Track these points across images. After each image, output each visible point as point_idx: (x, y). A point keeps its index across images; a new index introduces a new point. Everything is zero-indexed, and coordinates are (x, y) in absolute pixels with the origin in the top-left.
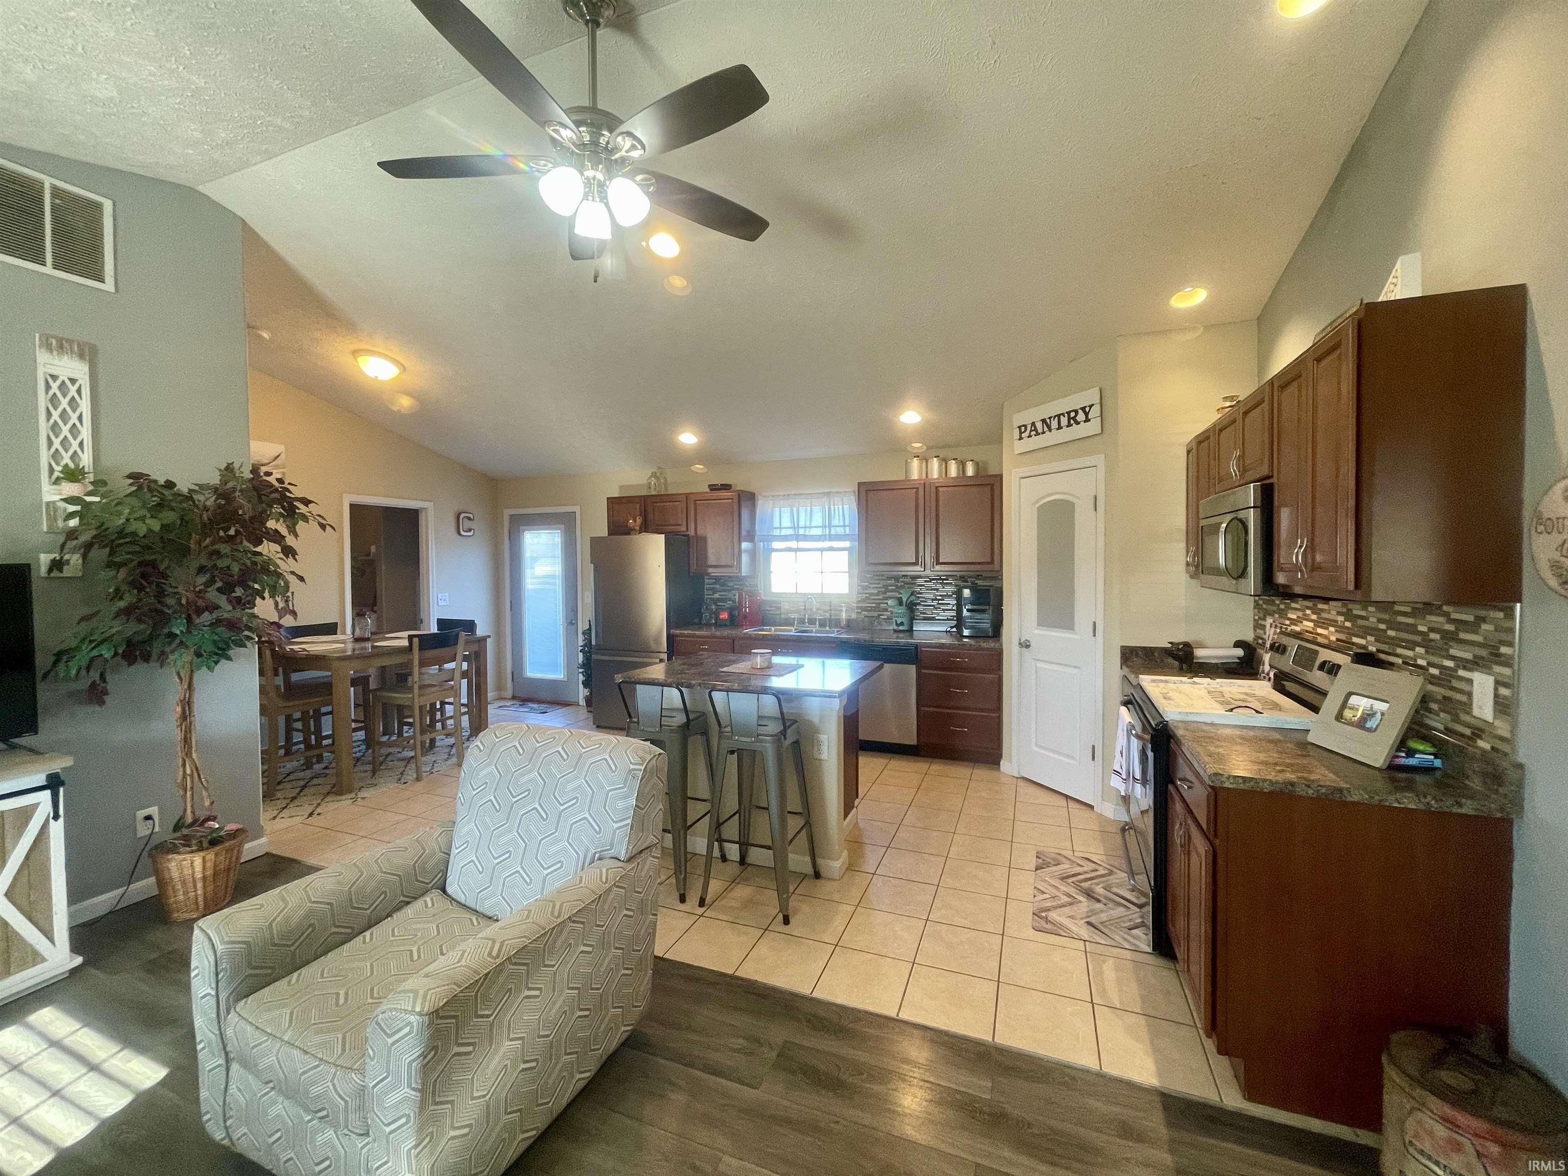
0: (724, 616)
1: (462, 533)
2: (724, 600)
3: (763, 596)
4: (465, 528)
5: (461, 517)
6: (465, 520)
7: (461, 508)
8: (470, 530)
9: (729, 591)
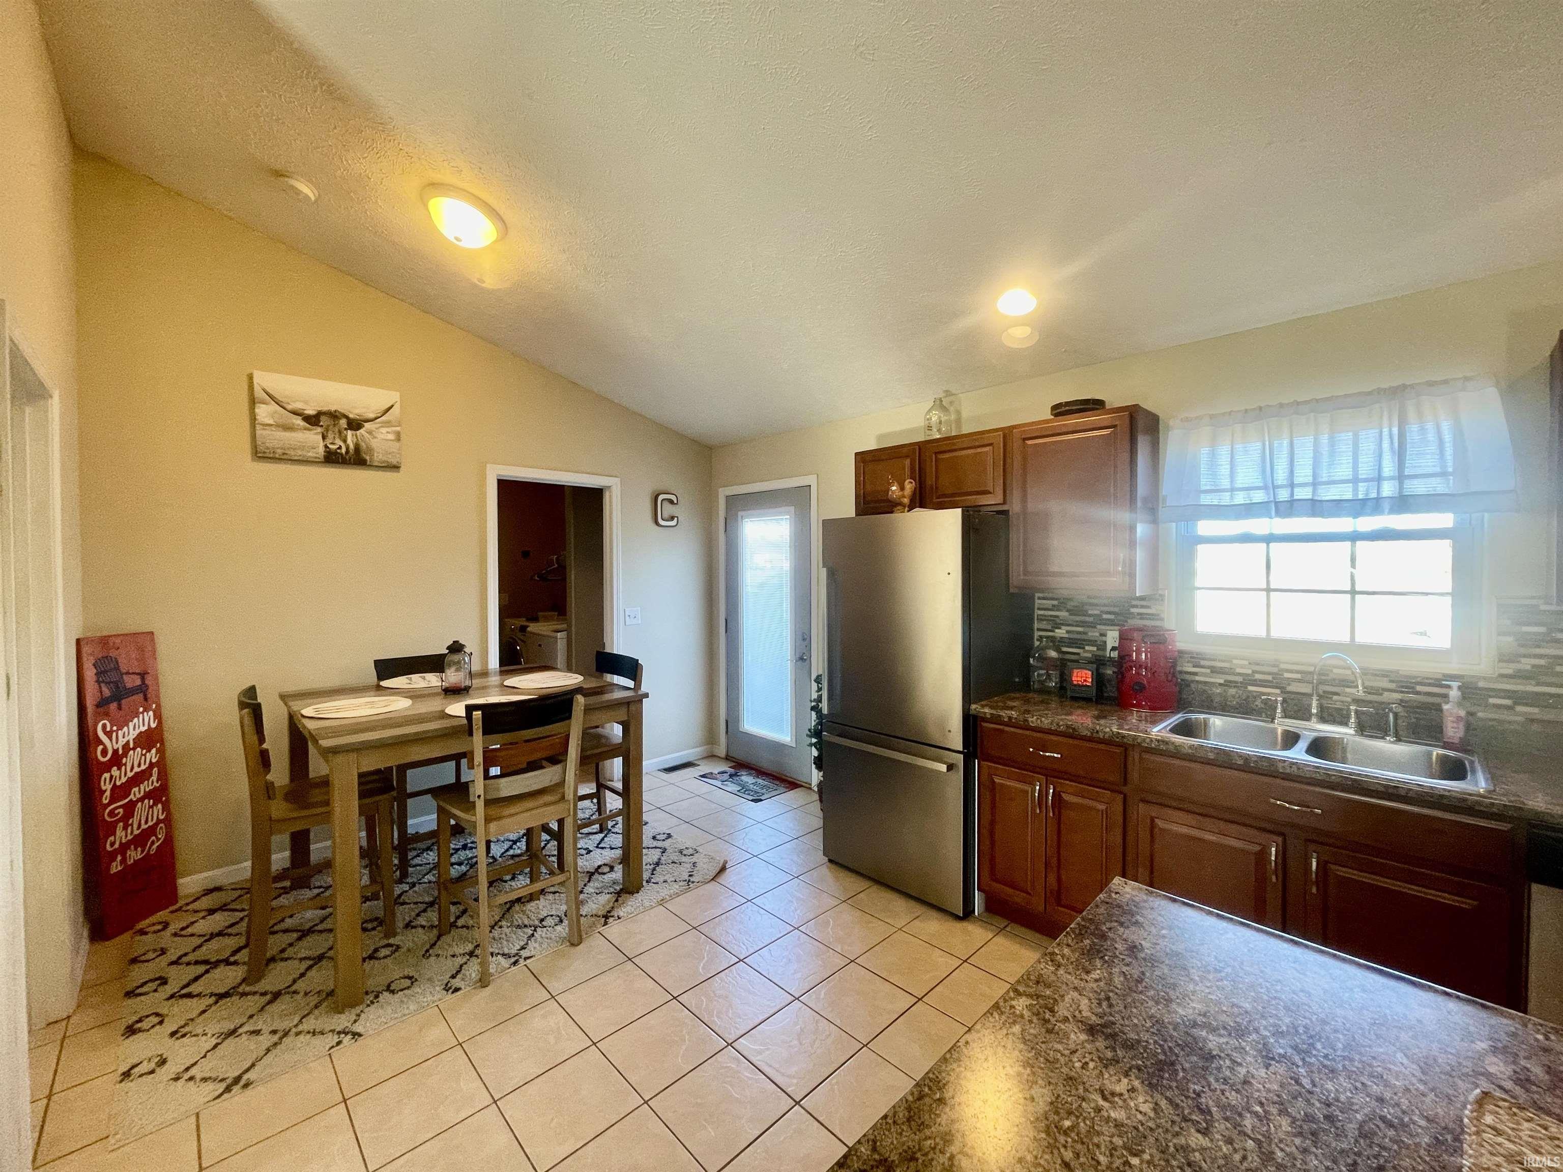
0: (1082, 677)
1: (662, 523)
2: (1078, 643)
3: (1181, 643)
4: (666, 516)
5: (661, 497)
6: (666, 504)
7: (662, 487)
8: (672, 518)
9: (1093, 626)
